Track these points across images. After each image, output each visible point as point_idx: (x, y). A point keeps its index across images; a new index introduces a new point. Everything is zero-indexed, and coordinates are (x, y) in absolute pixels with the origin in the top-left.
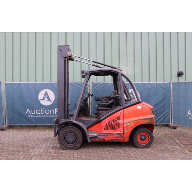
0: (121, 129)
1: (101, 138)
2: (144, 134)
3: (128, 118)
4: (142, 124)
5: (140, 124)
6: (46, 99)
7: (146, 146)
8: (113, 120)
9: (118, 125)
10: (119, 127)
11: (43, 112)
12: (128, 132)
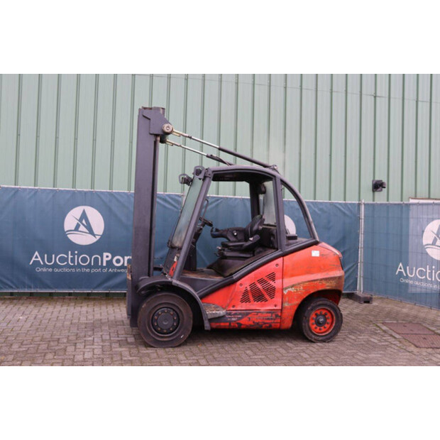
0: (278, 299)
1: (233, 319)
2: (323, 312)
3: (292, 276)
4: (320, 289)
5: (316, 290)
6: (82, 228)
7: (327, 337)
8: (261, 281)
9: (272, 291)
10: (272, 296)
11: (73, 260)
12: (291, 306)
